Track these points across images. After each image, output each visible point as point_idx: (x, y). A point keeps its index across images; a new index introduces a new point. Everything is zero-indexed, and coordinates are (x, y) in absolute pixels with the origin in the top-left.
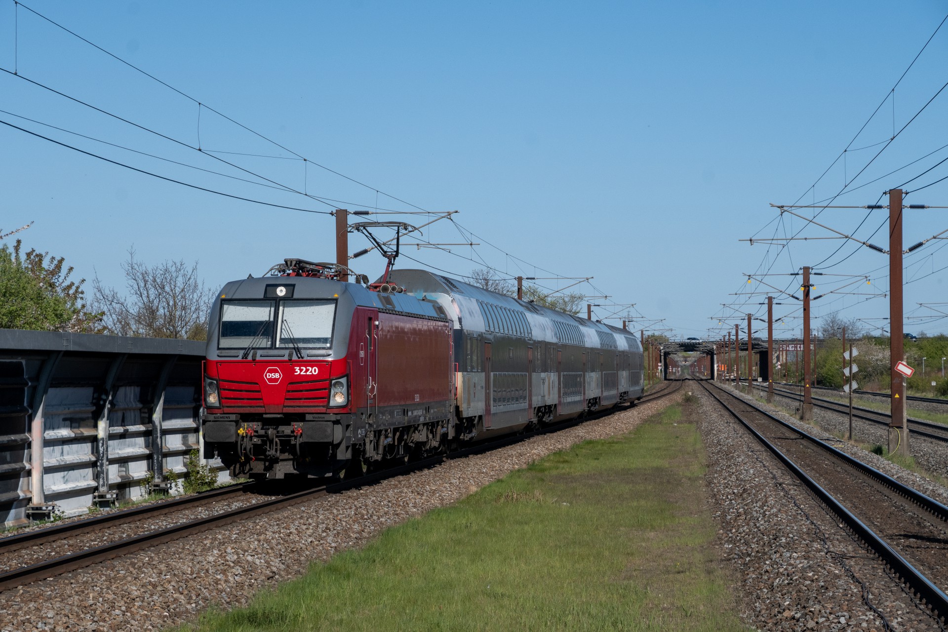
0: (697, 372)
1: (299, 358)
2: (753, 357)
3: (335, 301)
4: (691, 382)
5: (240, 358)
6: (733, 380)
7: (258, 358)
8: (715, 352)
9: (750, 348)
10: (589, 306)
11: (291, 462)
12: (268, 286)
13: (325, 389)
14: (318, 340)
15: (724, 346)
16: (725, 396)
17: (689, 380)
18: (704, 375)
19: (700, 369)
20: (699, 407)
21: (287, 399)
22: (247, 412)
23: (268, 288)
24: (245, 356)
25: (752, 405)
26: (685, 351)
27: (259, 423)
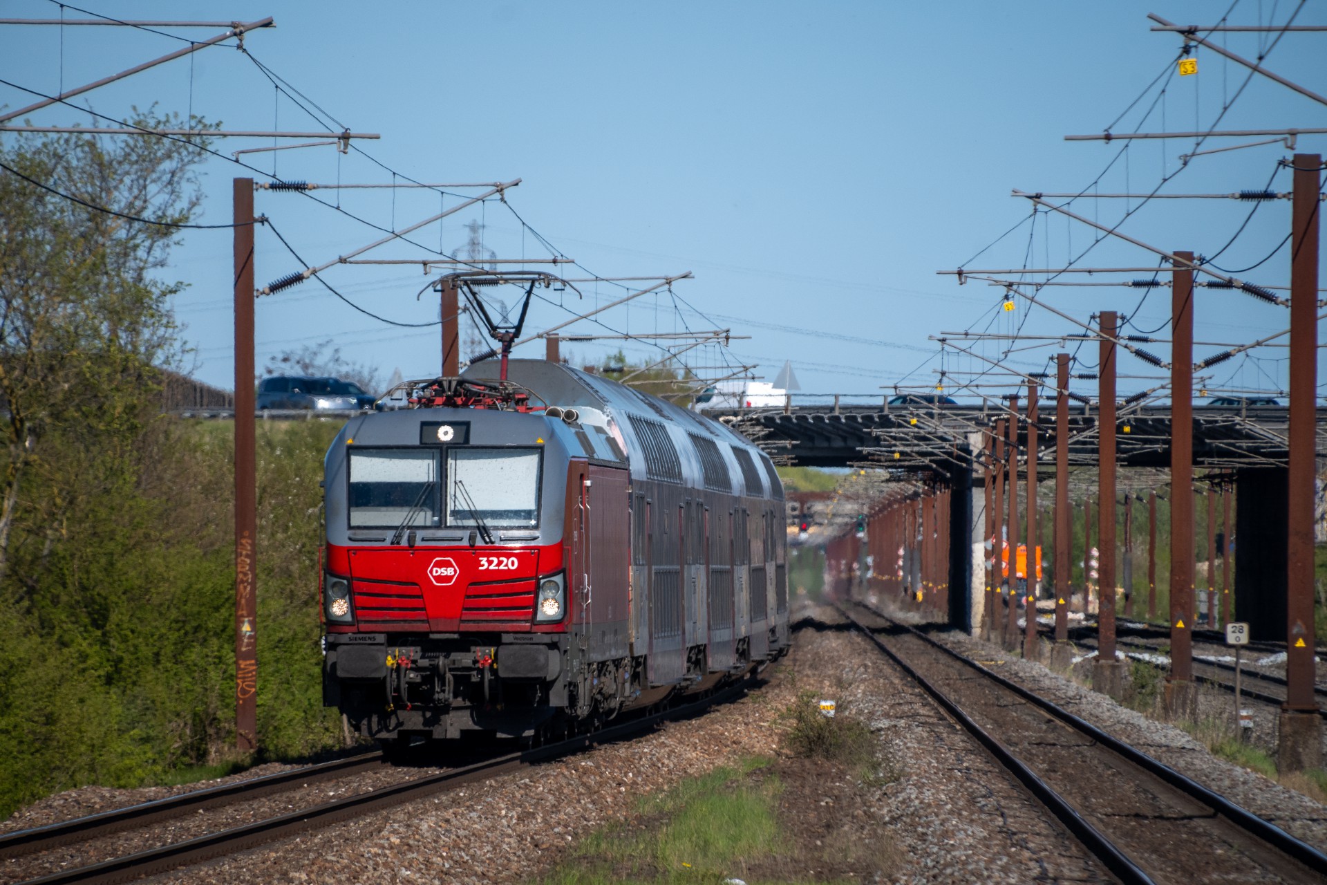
0: (872, 583)
1: (486, 543)
2: (1199, 503)
3: (540, 450)
4: (832, 642)
5: (387, 543)
6: (1079, 636)
7: (418, 543)
8: (979, 471)
9: (1182, 446)
10: (243, 191)
11: (468, 713)
12: (423, 424)
13: (529, 593)
14: (517, 514)
15: (1033, 435)
16: (1032, 724)
17: (820, 627)
18: (912, 603)
19: (885, 564)
20: (878, 783)
21: (466, 609)
22: (399, 629)
23: (425, 428)
24: (398, 538)
25: (1188, 777)
26: (803, 461)
27: (419, 649)
